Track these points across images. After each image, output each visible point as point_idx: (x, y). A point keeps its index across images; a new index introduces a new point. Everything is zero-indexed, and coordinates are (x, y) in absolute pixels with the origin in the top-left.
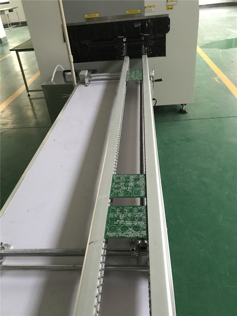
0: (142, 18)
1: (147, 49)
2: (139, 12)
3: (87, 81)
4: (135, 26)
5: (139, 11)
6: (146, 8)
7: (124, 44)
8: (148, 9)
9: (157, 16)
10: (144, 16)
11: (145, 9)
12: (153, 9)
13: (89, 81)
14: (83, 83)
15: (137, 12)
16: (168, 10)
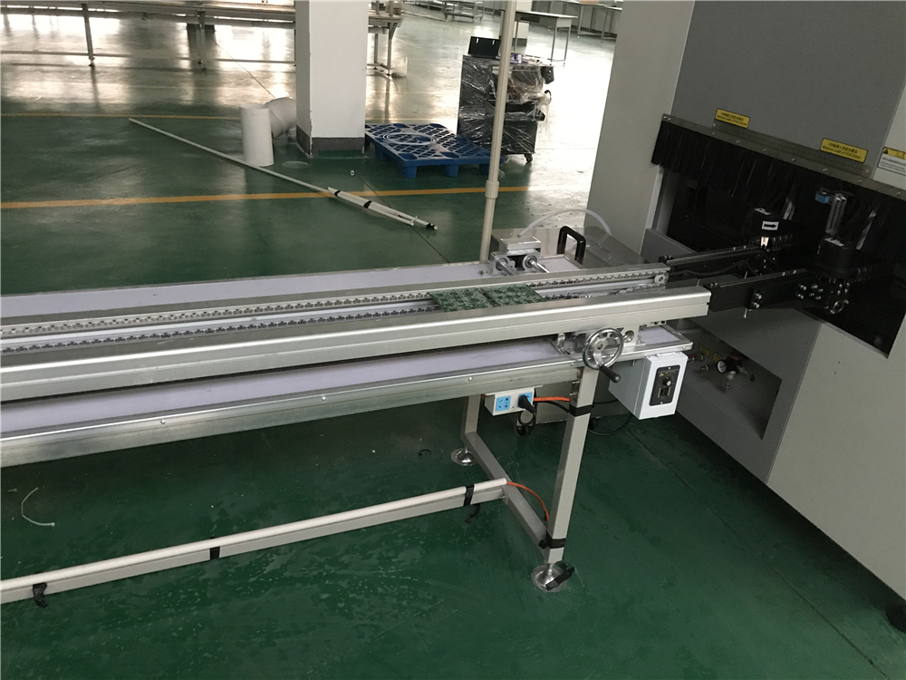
0: (860, 181)
2: (859, 158)
5: (861, 155)
6: (886, 152)
8: (891, 161)
10: (867, 177)
11: (884, 155)
15: (853, 156)
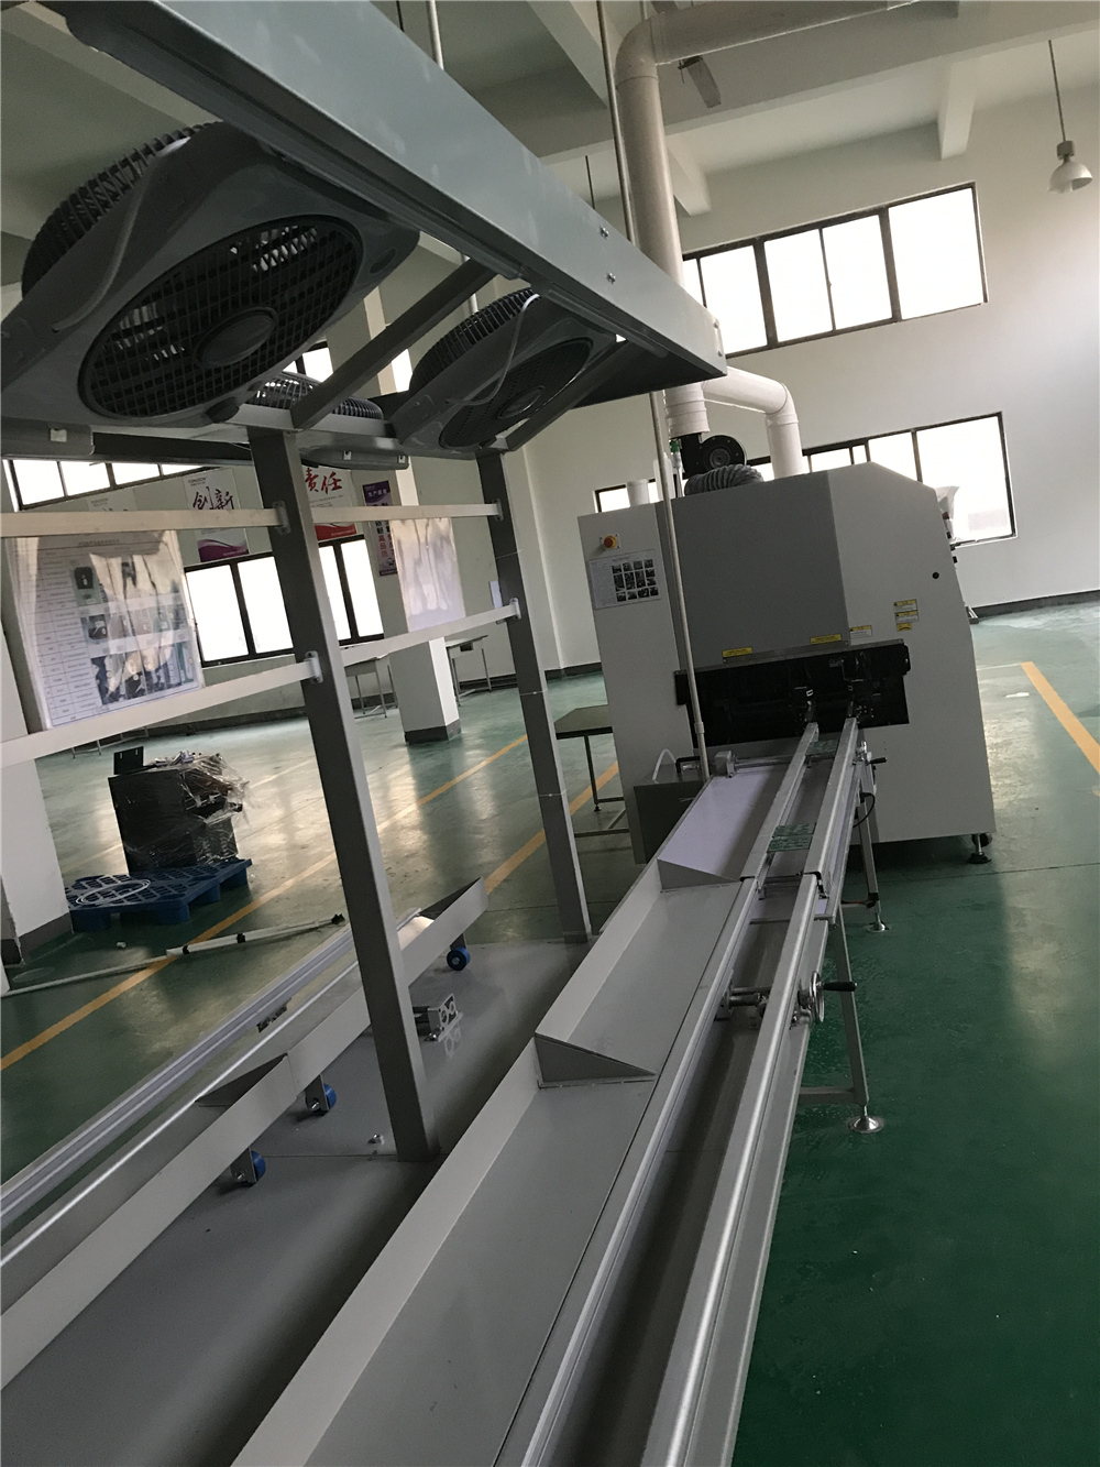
0: (845, 650)
1: (863, 710)
2: (837, 639)
3: (730, 768)
4: (831, 665)
5: (838, 637)
6: (852, 630)
7: (809, 703)
8: (857, 633)
9: (877, 643)
11: (851, 632)
12: (869, 632)
13: (735, 769)
14: (724, 773)
15: (834, 639)
16: (901, 632)
